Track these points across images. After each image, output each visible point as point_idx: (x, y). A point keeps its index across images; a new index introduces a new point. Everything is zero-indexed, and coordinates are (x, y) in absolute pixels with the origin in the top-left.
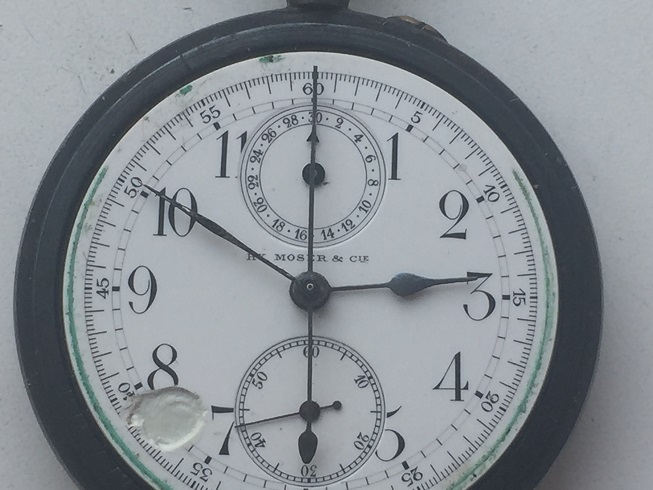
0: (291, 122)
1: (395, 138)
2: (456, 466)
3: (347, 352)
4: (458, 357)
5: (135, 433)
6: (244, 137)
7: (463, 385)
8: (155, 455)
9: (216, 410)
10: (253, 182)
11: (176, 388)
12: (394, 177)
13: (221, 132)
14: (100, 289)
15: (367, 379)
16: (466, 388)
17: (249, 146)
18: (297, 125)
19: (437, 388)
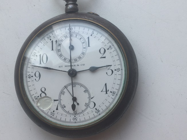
0: (66, 37)
1: (88, 38)
2: (107, 108)
3: (82, 85)
4: (106, 84)
5: (38, 107)
6: (56, 41)
7: (107, 90)
8: (43, 111)
9: (55, 100)
10: (59, 51)
11: (46, 97)
12: (89, 46)
13: (51, 41)
14: (29, 77)
15: (86, 91)
16: (108, 91)
17: (57, 43)
18: (67, 37)
19: (102, 91)
